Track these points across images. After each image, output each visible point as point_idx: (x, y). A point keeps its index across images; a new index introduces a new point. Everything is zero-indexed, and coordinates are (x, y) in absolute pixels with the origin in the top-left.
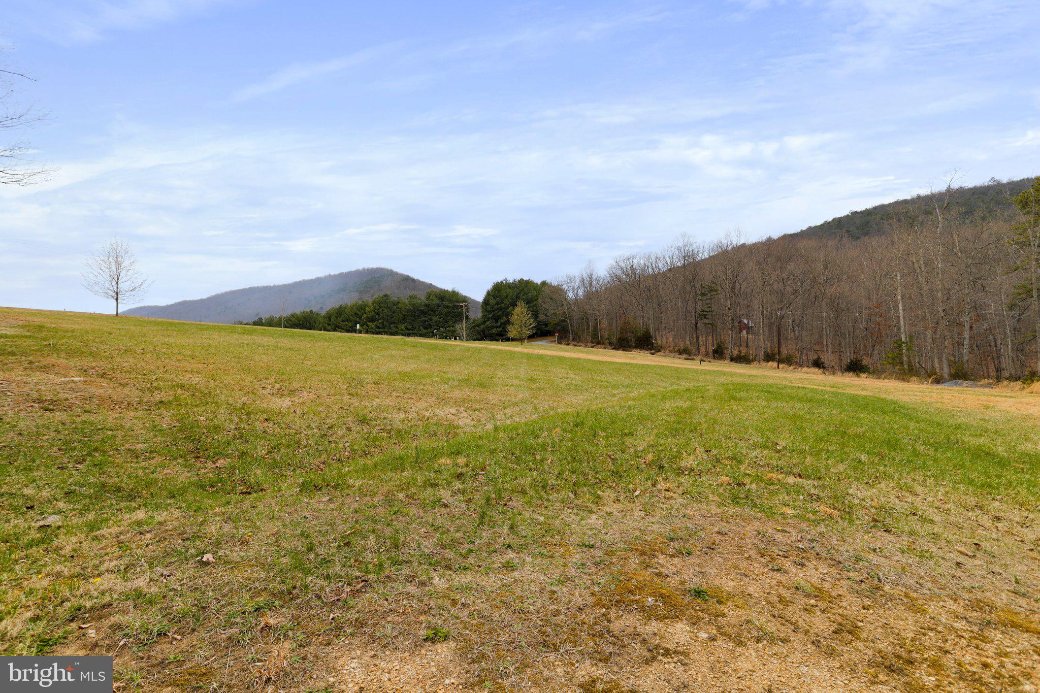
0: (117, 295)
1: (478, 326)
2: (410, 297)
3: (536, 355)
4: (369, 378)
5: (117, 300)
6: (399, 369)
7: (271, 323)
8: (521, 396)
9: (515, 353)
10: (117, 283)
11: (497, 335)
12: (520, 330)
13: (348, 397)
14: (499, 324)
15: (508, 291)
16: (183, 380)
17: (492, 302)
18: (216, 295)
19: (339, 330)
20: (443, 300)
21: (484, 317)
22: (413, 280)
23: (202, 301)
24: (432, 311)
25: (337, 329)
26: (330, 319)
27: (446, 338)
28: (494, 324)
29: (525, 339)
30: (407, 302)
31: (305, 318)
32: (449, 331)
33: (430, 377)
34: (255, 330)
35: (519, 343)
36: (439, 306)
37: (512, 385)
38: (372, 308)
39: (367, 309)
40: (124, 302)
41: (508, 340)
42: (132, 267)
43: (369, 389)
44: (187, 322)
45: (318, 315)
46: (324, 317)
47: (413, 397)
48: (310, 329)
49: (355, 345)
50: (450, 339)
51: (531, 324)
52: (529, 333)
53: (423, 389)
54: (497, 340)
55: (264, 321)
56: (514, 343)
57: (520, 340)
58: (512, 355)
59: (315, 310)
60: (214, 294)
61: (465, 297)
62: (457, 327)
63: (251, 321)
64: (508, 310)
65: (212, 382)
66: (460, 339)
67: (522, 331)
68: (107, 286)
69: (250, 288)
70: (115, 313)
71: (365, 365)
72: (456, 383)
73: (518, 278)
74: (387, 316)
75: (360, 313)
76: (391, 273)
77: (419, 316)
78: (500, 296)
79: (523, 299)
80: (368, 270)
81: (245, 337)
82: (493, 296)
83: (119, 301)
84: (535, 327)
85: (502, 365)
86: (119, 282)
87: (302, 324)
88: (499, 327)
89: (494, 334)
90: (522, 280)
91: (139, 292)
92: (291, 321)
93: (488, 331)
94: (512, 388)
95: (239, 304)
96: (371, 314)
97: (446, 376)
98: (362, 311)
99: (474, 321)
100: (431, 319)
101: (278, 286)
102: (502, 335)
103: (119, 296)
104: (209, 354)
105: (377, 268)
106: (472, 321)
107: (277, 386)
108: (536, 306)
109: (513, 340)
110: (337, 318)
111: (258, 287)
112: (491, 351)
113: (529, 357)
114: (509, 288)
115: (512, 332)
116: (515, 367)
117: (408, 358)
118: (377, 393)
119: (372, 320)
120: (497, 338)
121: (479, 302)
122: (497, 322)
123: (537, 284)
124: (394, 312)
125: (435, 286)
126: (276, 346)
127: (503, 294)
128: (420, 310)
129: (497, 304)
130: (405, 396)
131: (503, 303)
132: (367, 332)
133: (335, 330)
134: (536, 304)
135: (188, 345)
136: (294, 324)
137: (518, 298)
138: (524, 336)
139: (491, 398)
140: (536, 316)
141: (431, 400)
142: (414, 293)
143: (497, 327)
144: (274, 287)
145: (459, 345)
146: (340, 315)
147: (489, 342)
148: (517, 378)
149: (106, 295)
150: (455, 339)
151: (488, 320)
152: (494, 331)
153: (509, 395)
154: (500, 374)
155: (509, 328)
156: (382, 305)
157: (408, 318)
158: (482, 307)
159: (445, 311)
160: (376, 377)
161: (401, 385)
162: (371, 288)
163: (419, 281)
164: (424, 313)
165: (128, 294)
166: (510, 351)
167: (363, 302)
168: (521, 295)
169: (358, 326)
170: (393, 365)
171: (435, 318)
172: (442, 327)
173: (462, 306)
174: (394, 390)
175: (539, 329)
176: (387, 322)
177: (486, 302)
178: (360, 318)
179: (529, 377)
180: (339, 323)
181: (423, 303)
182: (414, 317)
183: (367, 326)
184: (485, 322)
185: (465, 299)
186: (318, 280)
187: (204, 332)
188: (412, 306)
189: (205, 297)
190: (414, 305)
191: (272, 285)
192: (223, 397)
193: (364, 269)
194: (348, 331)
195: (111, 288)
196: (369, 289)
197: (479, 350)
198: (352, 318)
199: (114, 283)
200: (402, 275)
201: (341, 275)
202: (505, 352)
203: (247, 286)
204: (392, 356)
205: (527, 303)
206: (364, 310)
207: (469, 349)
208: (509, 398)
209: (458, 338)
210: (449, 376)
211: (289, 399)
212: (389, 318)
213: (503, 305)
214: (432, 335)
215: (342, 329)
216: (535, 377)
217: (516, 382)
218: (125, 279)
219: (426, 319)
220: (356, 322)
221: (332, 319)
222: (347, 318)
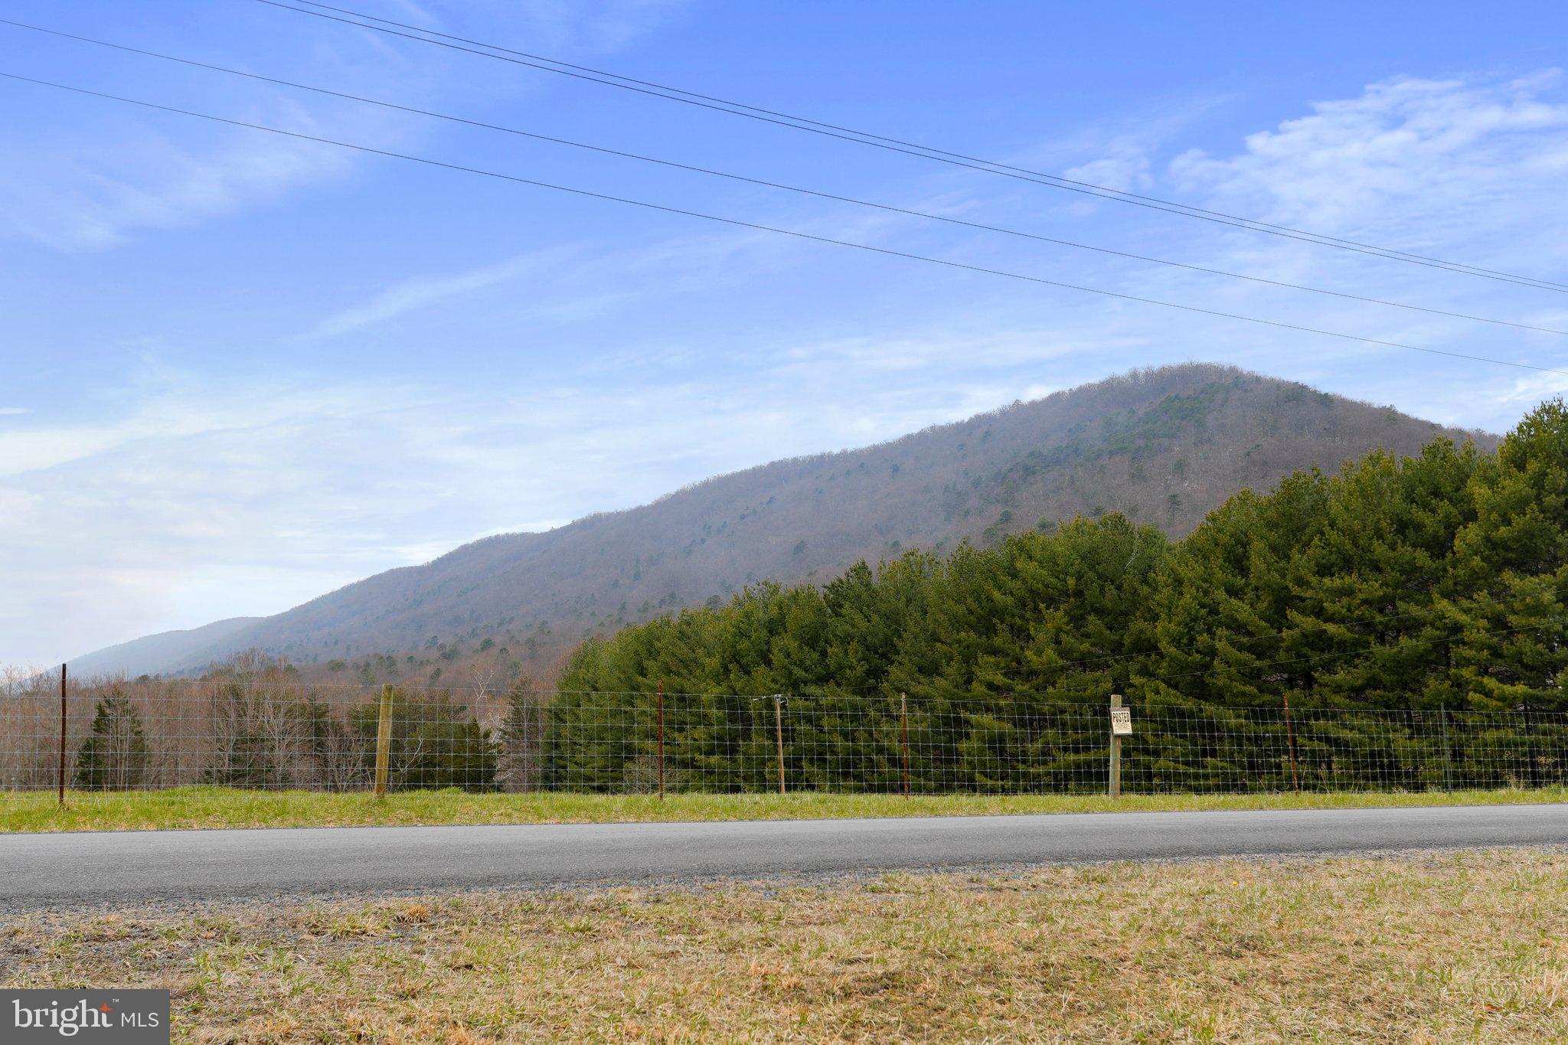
23: (639, 513)
31: (1091, 558)
60: (673, 489)
69: (773, 465)
80: (1149, 375)
92: (1014, 574)
95: (743, 517)
96: (1518, 521)
101: (853, 453)
180: (1301, 582)
189: (644, 502)
191: (836, 451)
193: (1134, 375)
196: (1165, 442)
203: (764, 462)
220: (1403, 572)
221: (1256, 563)
222: (1339, 551)
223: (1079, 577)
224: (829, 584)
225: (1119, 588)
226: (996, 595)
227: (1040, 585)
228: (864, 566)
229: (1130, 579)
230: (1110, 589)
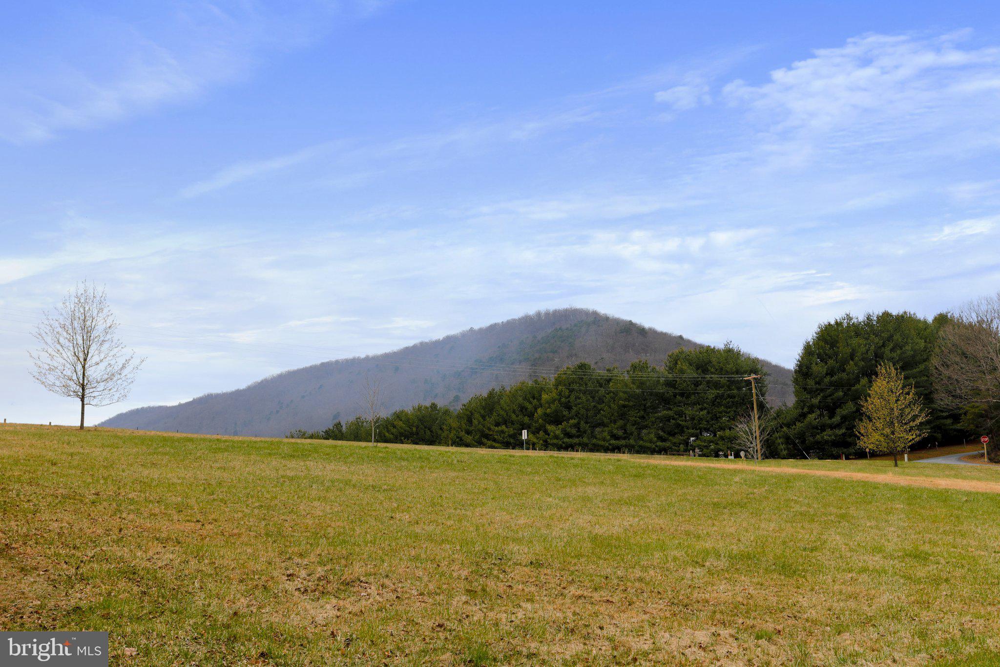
0: (83, 390)
1: (788, 425)
2: (634, 367)
3: (930, 490)
4: (521, 552)
5: (83, 400)
6: (597, 530)
7: (357, 433)
8: (884, 599)
9: (876, 486)
10: (84, 367)
11: (835, 444)
12: (888, 431)
13: (464, 598)
14: (837, 419)
15: (855, 341)
16: (140, 560)
17: (819, 368)
18: (262, 382)
19: (489, 443)
20: (705, 371)
21: (801, 403)
22: (643, 332)
23: (238, 394)
24: (682, 395)
25: (484, 440)
26: (470, 421)
27: (717, 456)
28: (826, 420)
29: (902, 453)
30: (627, 377)
31: (422, 420)
32: (722, 438)
33: (663, 548)
34: (316, 450)
35: (889, 462)
36: (697, 384)
37: (864, 570)
38: (554, 395)
39: (545, 397)
40: (93, 402)
41: (861, 455)
42: (109, 336)
43: (517, 578)
44: (195, 436)
45: (447, 412)
46: (459, 417)
47: (615, 599)
48: (431, 443)
49: (509, 476)
50: (726, 456)
51: (913, 419)
52: (912, 437)
53: (640, 580)
54: (837, 457)
55: (344, 429)
56: (878, 462)
57: (891, 454)
58: (868, 493)
59: (441, 403)
60: (259, 379)
61: (756, 361)
62: (741, 427)
63: (322, 429)
64: (857, 386)
65: (193, 563)
66: (749, 457)
67: (893, 433)
68: (68, 372)
69: (323, 364)
70: (79, 424)
71: (522, 521)
72: (723, 563)
73: (877, 311)
74: (587, 410)
75: (529, 406)
76: (596, 320)
77: (654, 408)
78: (837, 354)
79: (891, 359)
80: (547, 314)
81: (292, 464)
82: (819, 356)
83: (86, 400)
84: (928, 422)
85: (843, 517)
86: (86, 366)
87: (417, 434)
88: (838, 426)
89: (827, 442)
90: (886, 314)
91: (119, 382)
92: (394, 427)
93: (813, 436)
94: (864, 577)
95: (303, 397)
96: (553, 407)
97: (700, 545)
98: (535, 402)
99: (779, 414)
100: (681, 414)
102: (847, 445)
103: (87, 391)
104: (214, 500)
105: (566, 311)
106: (773, 413)
107: (320, 571)
108: (926, 373)
109: (874, 455)
110: (483, 417)
111: (337, 362)
112: (817, 481)
113: (911, 496)
114: (857, 334)
115: (871, 439)
116: (873, 523)
117: (620, 502)
118: (533, 589)
119: (556, 420)
120: (835, 451)
121: (789, 371)
122: (832, 415)
123: (925, 322)
124: (601, 401)
125: (689, 341)
126: (347, 483)
127: (844, 350)
128: (657, 394)
129: (831, 373)
130: (596, 596)
131: (844, 370)
132: (546, 446)
133: (480, 444)
134: (927, 369)
135: (182, 483)
136: (401, 434)
137: (879, 356)
138: (900, 445)
139: (805, 604)
140: (927, 397)
141: (657, 607)
142: (643, 358)
143: (832, 427)
144: (367, 359)
145: (741, 471)
146: (491, 411)
147: (817, 462)
148: (878, 550)
149: (67, 391)
150: (737, 456)
151: (811, 411)
152: (827, 435)
153: (854, 597)
154: (835, 538)
155: (863, 427)
156: (575, 387)
157: (632, 413)
158: (796, 381)
159: (712, 394)
160: (538, 548)
161: (591, 568)
162: (554, 352)
163: (653, 332)
164: (665, 401)
165: (101, 386)
166: (865, 484)
167: (536, 382)
168: (887, 350)
169: (525, 435)
170: (583, 520)
171: (689, 411)
172: (707, 430)
173: (749, 383)
174: (572, 582)
175: (937, 428)
176: (586, 423)
177: (804, 370)
178: (531, 415)
179: (908, 546)
180: (489, 429)
181: (662, 380)
182: (645, 410)
183: (546, 432)
184: (803, 416)
185: (755, 366)
186: (449, 341)
187: (219, 456)
188: (638, 387)
189: (243, 386)
190: (641, 384)
192: (200, 600)
193: (539, 314)
194: (507, 445)
195: (75, 378)
196: (550, 355)
197: (788, 481)
198: (514, 416)
199: (79, 367)
200: (617, 322)
201: (493, 327)
202: (854, 484)
204: (586, 499)
205: (903, 368)
206: (539, 399)
207: (764, 480)
208: (852, 604)
209: (742, 454)
210: (708, 545)
211: (334, 601)
212: (590, 413)
213: (844, 375)
214: (685, 449)
215: (495, 440)
216: (927, 548)
217: (875, 561)
218: (96, 359)
219: (671, 413)
220: (521, 425)
221: (475, 422)
222: (503, 417)
223: (417, 427)
224: (324, 431)
225: (431, 431)
226: (387, 434)
227: (403, 431)
228: (340, 423)
229: (435, 428)
230: (428, 432)
